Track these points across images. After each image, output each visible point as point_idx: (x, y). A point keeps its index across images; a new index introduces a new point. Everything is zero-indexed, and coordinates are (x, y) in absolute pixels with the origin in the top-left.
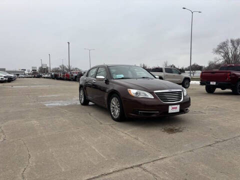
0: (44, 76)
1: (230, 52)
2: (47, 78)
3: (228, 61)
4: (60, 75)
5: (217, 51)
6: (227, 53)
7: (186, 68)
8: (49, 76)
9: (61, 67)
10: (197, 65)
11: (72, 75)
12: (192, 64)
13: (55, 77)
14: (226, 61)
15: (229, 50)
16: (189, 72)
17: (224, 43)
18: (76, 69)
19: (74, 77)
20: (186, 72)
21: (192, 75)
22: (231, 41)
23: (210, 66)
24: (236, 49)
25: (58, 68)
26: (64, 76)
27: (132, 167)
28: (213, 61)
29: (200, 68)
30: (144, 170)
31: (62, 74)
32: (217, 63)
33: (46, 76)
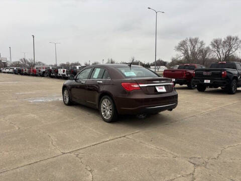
0: (4, 71)
1: (189, 49)
2: (8, 73)
3: (187, 58)
4: (26, 70)
5: (178, 49)
6: (186, 51)
7: (151, 64)
8: (11, 70)
9: (21, 60)
10: (162, 61)
11: (40, 71)
12: (157, 60)
13: (20, 72)
14: (186, 58)
15: (189, 47)
16: (154, 67)
17: (184, 41)
18: (39, 62)
19: (41, 73)
20: (151, 67)
21: (157, 70)
22: (190, 40)
23: (173, 62)
24: (194, 47)
25: (19, 62)
26: (30, 71)
27: (120, 137)
28: (175, 57)
29: (164, 64)
30: (128, 138)
31: (27, 69)
32: (179, 59)
33: (7, 70)
